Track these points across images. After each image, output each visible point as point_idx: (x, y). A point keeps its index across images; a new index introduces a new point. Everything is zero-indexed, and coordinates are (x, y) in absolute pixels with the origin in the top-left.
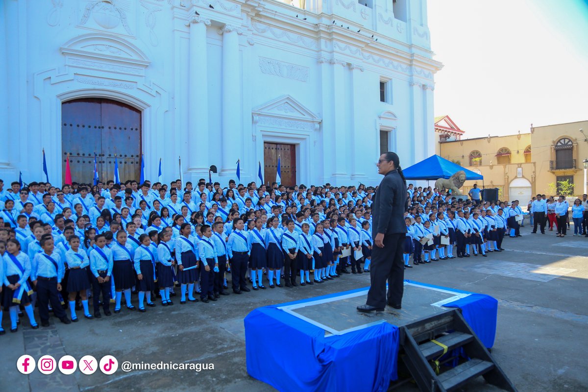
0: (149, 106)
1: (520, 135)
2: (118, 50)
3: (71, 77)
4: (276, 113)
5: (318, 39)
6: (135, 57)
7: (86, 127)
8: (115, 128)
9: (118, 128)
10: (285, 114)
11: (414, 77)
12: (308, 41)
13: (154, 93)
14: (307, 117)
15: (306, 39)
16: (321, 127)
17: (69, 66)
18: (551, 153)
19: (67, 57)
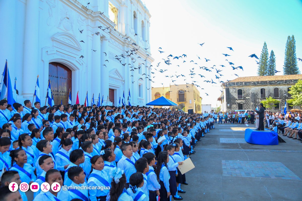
0: (78, 69)
1: (164, 87)
2: (70, 41)
3: (55, 52)
4: (112, 75)
5: (123, 46)
6: (76, 46)
7: (52, 76)
8: (62, 78)
9: (63, 78)
10: (114, 76)
11: (147, 64)
12: (121, 46)
13: (81, 64)
14: (120, 78)
15: (120, 45)
16: (124, 83)
17: (55, 47)
18: (177, 95)
19: (54, 42)
